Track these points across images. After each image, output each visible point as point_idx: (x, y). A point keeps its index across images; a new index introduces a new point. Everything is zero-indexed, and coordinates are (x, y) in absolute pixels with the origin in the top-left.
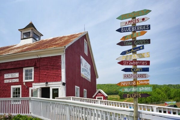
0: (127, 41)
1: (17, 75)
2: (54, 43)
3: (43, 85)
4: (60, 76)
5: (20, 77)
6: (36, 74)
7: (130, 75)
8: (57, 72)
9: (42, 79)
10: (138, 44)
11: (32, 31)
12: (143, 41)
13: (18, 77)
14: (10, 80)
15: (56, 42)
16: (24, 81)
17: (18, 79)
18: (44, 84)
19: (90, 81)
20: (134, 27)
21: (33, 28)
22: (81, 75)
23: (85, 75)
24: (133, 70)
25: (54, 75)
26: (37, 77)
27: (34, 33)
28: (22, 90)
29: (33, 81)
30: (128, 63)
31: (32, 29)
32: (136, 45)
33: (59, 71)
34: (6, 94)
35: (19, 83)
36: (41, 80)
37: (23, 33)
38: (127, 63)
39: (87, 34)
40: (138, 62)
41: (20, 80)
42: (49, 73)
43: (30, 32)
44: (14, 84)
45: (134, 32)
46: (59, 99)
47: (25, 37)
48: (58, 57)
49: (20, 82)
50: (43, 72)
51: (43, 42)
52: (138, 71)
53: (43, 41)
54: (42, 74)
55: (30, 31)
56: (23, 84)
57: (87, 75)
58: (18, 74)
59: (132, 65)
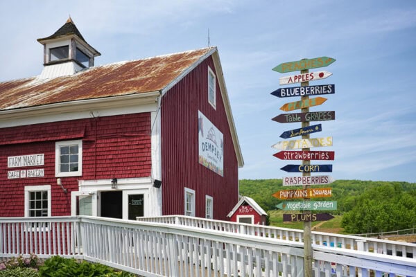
0: (291, 115)
1: (39, 159)
2: (132, 79)
3: (105, 185)
4: (147, 163)
5: (48, 165)
6: (89, 158)
7: (297, 179)
8: (140, 155)
9: (103, 169)
10: (313, 120)
11: (72, 44)
12: (321, 114)
13: (43, 164)
14: (23, 173)
15: (135, 76)
16: (59, 174)
17: (43, 170)
18: (109, 182)
19: (222, 176)
20: (305, 87)
21: (75, 36)
22: (200, 160)
23: (209, 160)
24: (302, 168)
25: (133, 160)
26: (91, 166)
27: (77, 48)
28: (52, 197)
29: (81, 175)
30: (293, 155)
31: (72, 39)
32: (308, 122)
33: (144, 150)
34: (12, 208)
35: (44, 181)
36: (101, 173)
37: (50, 49)
38: (290, 155)
39: (216, 53)
40: (312, 154)
41: (49, 173)
42: (119, 156)
43: (68, 46)
44: (32, 181)
45: (305, 97)
46: (147, 219)
47: (54, 58)
48: (142, 115)
49: (46, 176)
50: (105, 153)
51: (101, 73)
52: (312, 171)
53: (101, 70)
54: (103, 157)
55: (68, 43)
56: (56, 182)
57: (214, 160)
58: (43, 157)
59: (301, 159)
